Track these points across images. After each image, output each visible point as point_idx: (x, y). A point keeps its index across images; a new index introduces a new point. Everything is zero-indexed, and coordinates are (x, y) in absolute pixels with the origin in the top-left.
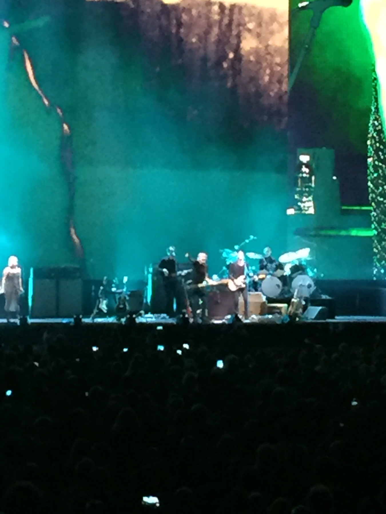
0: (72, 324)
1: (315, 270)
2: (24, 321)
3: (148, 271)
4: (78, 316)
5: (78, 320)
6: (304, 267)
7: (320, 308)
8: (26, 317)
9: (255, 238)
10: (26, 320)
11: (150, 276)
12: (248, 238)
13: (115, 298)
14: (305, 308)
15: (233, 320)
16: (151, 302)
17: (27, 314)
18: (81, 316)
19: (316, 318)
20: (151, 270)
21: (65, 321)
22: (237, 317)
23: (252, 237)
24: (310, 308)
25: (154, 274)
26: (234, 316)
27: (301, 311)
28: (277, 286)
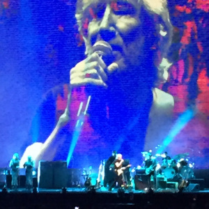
0: (61, 192)
1: (193, 164)
2: (35, 190)
5: (65, 190)
6: (187, 162)
7: (196, 185)
14: (188, 185)
15: (148, 191)
17: (37, 187)
18: (66, 188)
20: (104, 163)
21: (57, 190)
22: (151, 189)
24: (190, 184)
27: (185, 186)
28: (173, 173)
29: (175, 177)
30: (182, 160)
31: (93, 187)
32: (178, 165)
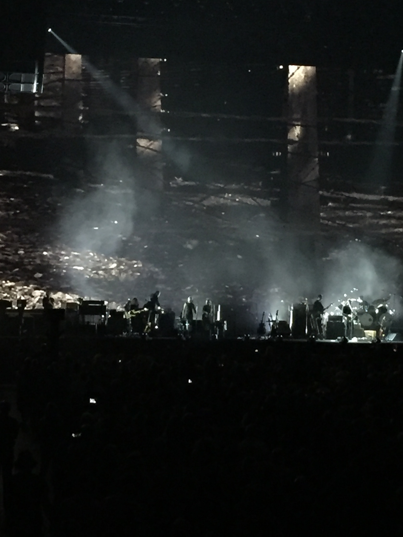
0: (243, 340)
1: (394, 310)
3: (290, 309)
4: (247, 335)
5: (247, 338)
6: (387, 308)
7: (396, 335)
8: (216, 335)
9: (357, 290)
10: (216, 336)
11: (291, 312)
12: (353, 290)
13: (270, 324)
15: (342, 340)
16: (292, 327)
17: (216, 334)
18: (249, 335)
19: (394, 340)
20: (292, 308)
22: (345, 338)
23: (355, 289)
24: (390, 334)
25: (294, 311)
26: (343, 337)
28: (370, 320)
29: (373, 324)
30: (381, 305)
32: (377, 311)
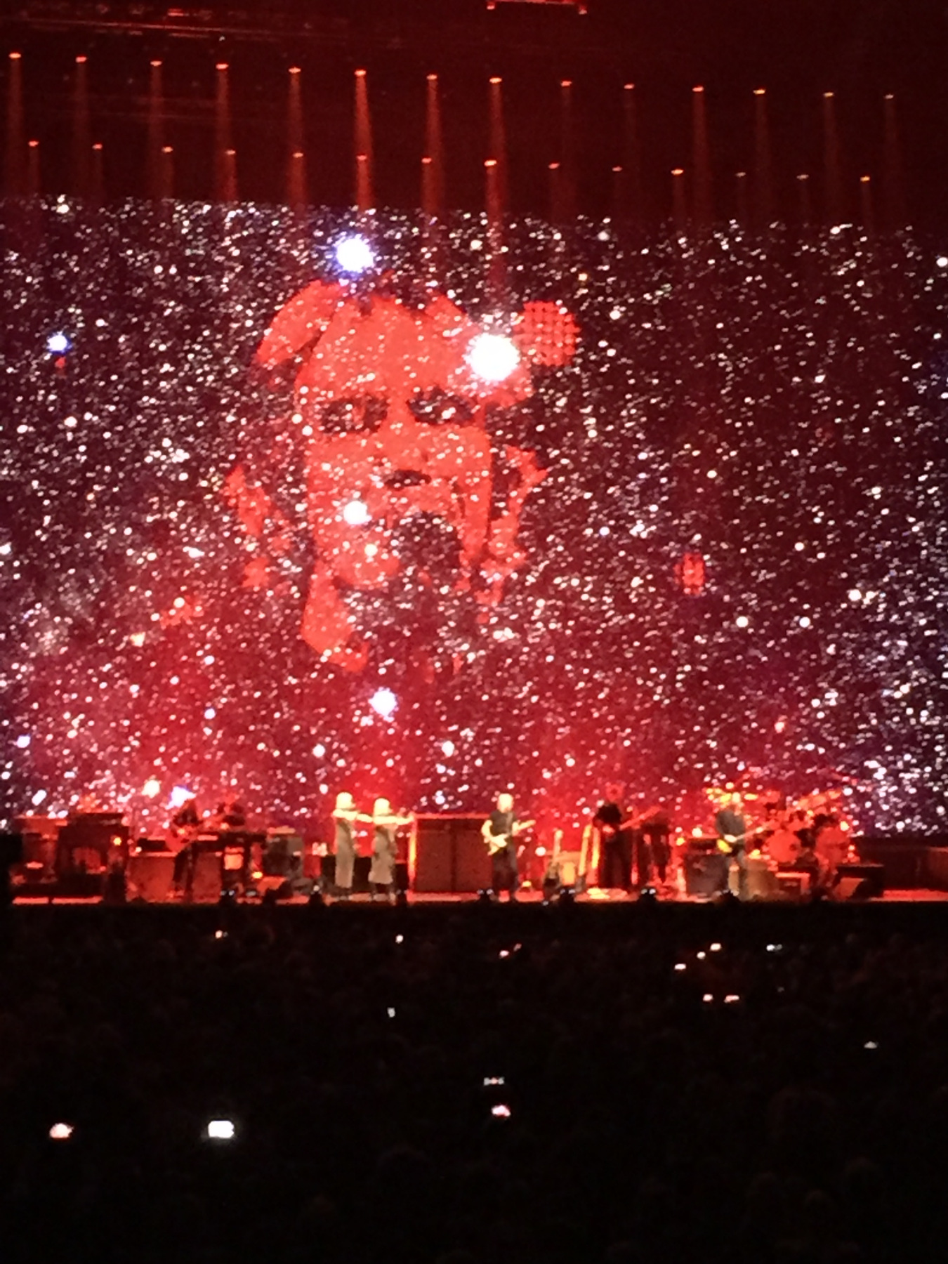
0: (475, 903)
5: (485, 896)
7: (861, 880)
8: (405, 892)
10: (405, 896)
15: (723, 899)
17: (407, 888)
19: (855, 895)
24: (845, 880)
27: (829, 884)
29: (799, 860)
31: (567, 888)
